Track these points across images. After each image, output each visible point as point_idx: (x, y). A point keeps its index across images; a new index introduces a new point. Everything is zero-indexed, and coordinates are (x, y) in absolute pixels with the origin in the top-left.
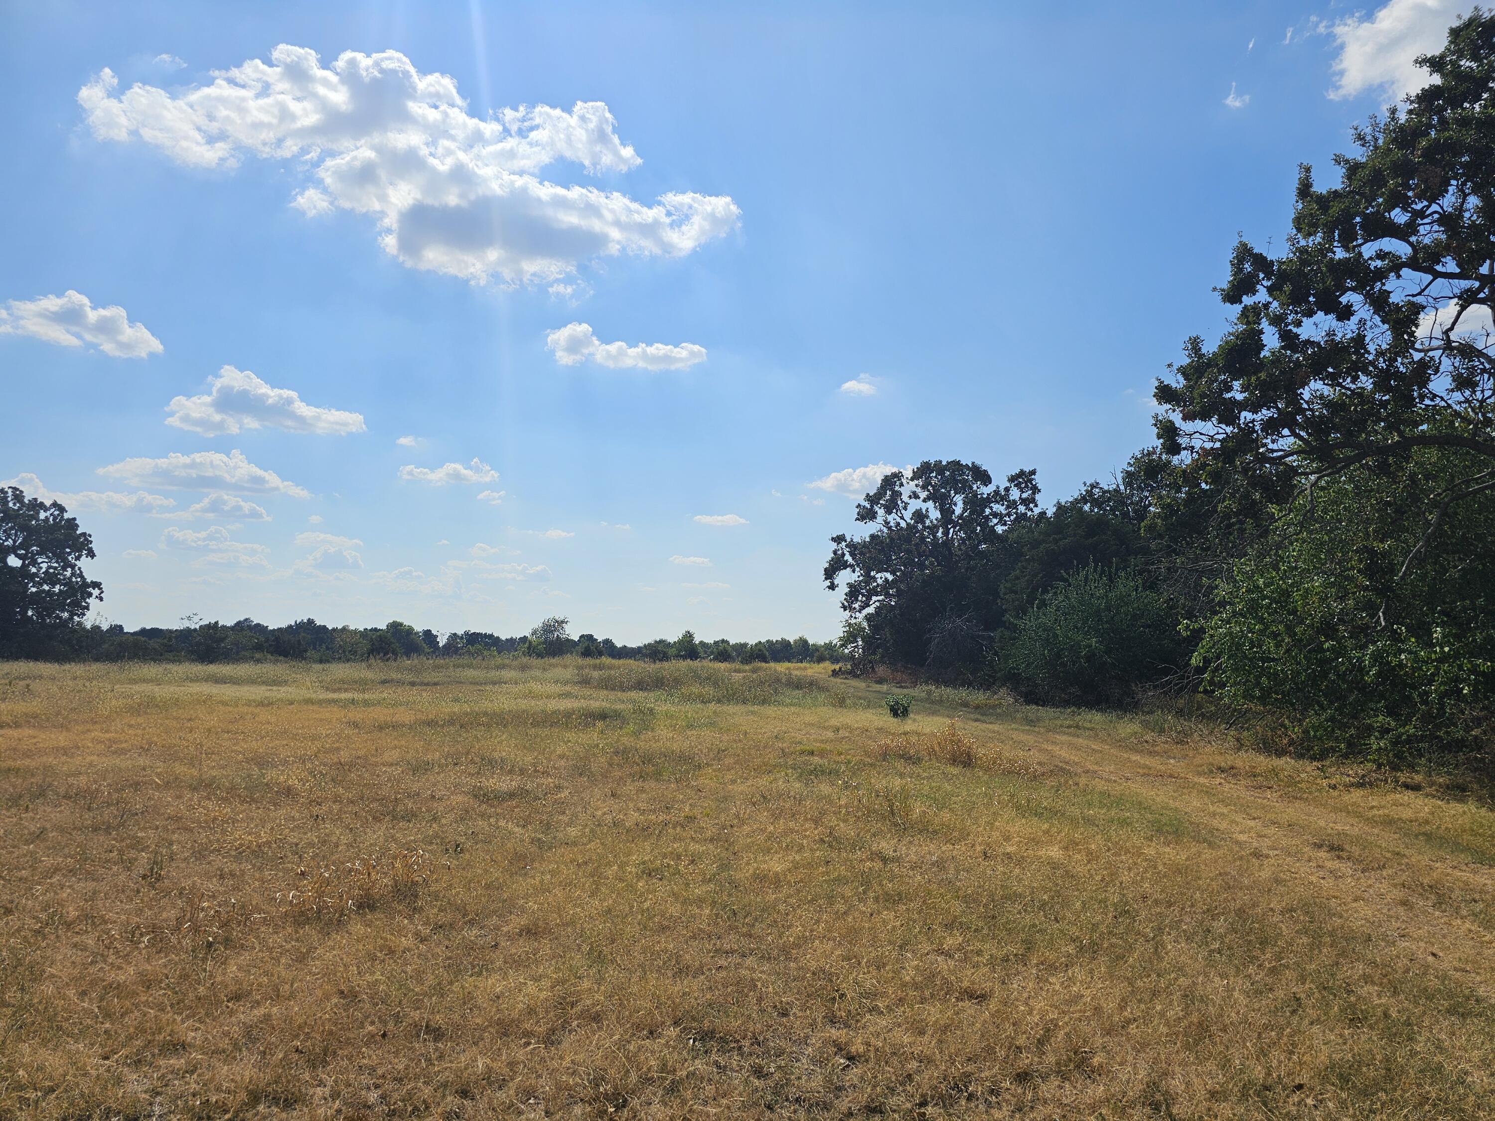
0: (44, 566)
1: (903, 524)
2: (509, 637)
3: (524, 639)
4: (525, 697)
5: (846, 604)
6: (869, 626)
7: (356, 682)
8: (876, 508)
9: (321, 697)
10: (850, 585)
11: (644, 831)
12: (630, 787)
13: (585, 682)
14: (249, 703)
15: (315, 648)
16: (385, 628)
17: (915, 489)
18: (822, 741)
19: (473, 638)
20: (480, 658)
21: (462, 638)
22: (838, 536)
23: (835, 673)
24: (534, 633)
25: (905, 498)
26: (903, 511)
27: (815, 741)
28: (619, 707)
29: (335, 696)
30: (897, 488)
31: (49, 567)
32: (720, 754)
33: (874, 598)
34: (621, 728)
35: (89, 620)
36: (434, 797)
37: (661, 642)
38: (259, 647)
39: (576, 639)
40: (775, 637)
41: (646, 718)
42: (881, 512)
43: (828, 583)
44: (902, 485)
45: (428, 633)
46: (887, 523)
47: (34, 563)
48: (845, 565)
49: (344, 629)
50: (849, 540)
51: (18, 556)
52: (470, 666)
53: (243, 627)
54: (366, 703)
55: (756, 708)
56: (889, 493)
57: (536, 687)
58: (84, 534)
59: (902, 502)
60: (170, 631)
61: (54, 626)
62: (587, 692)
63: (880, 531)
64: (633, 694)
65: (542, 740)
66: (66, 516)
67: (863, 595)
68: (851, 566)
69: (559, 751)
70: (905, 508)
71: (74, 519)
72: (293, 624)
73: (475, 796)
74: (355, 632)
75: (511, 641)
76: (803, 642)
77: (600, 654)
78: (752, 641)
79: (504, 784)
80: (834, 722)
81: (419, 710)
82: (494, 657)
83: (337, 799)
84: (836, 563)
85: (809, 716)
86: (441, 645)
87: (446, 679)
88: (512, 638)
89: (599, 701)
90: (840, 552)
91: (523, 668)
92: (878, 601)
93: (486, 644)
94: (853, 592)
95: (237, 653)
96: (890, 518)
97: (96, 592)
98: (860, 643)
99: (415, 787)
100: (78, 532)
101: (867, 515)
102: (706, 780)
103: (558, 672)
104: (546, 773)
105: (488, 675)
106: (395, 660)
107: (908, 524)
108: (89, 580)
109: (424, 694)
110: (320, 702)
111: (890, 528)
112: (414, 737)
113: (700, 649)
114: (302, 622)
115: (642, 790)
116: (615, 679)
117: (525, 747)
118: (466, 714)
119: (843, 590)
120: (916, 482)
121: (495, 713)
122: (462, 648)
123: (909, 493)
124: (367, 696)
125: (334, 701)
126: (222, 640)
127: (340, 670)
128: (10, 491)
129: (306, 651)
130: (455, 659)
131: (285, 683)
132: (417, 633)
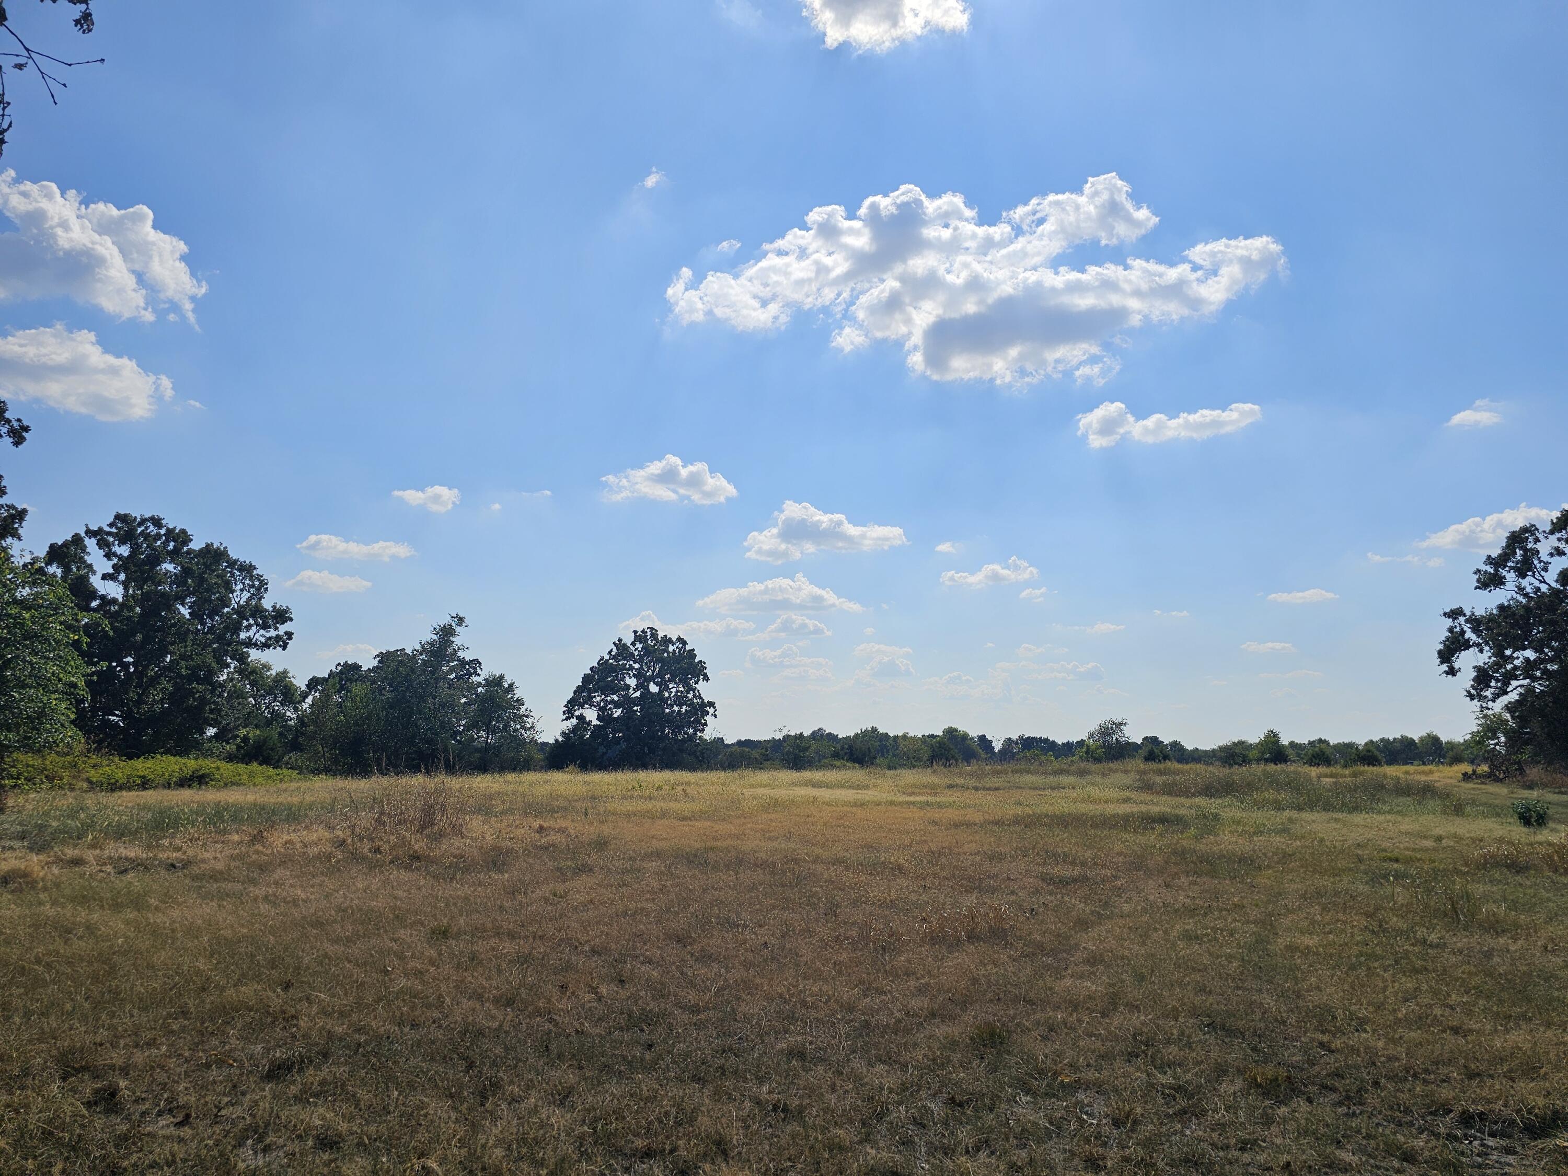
0: (674, 690)
1: (1544, 588)
2: (1065, 741)
3: (1081, 743)
4: (1083, 801)
5: (1473, 692)
6: (1513, 717)
7: (925, 787)
8: (1503, 572)
9: (901, 799)
10: (1478, 669)
11: (1192, 912)
12: (1183, 880)
13: (1147, 787)
14: (846, 804)
15: (883, 755)
16: (941, 734)
17: (1557, 544)
18: (1414, 850)
19: (1028, 743)
20: (1037, 763)
21: (1017, 743)
22: (1452, 611)
23: (1466, 777)
24: (1091, 736)
25: (1544, 556)
26: (1543, 573)
27: (1407, 849)
28: (1182, 812)
29: (912, 799)
30: (1530, 546)
31: (678, 691)
32: (1286, 857)
33: (1514, 683)
34: (1182, 833)
35: (709, 734)
36: (1009, 879)
37: (1241, 743)
38: (836, 755)
39: (1139, 742)
40: (1393, 734)
41: (1210, 823)
42: (1510, 577)
43: (1445, 667)
44: (1537, 540)
45: (983, 738)
46: (1521, 589)
47: (667, 689)
48: (1467, 645)
49: (905, 737)
50: (1468, 614)
51: (657, 684)
52: (1028, 772)
53: (818, 735)
54: (940, 805)
55: (1340, 816)
56: (1519, 552)
57: (1095, 792)
58: (701, 661)
59: (1540, 561)
60: (760, 742)
61: (683, 740)
62: (1147, 797)
63: (1513, 599)
64: (1198, 800)
65: (1101, 840)
66: (688, 647)
67: (1497, 681)
68: (1478, 645)
69: (1117, 849)
70: (1546, 570)
71: (693, 650)
72: (859, 732)
73: (1043, 880)
74: (914, 739)
75: (1068, 746)
76: (1434, 741)
77: (1166, 757)
78: (1361, 740)
79: (1067, 872)
80: (1439, 831)
81: (986, 812)
82: (1051, 762)
83: (935, 875)
84: (1453, 643)
85: (1407, 824)
86: (996, 750)
87: (1006, 784)
88: (1068, 742)
89: (1162, 805)
90: (1458, 629)
91: (1082, 773)
92: (1522, 686)
93: (1043, 749)
94: (1482, 677)
95: (820, 761)
96: (1525, 582)
97: (711, 710)
98: (1503, 739)
99: (995, 870)
100: (696, 660)
101: (1490, 581)
102: (1265, 879)
103: (1120, 778)
104: (1104, 866)
105: (1047, 780)
106: (957, 765)
107: (1550, 588)
108: (706, 701)
109: (989, 798)
110: (901, 804)
111: (1526, 595)
112: (986, 833)
113: (1290, 751)
114: (866, 731)
115: (1195, 883)
116: (1180, 784)
117: (1085, 845)
118: (1029, 816)
119: (1467, 677)
120: (1558, 535)
121: (1055, 816)
122: (1018, 753)
123: (1549, 550)
124: (938, 800)
125: (913, 803)
126: (807, 749)
127: (910, 776)
128: (648, 631)
129: (875, 758)
130: (1012, 765)
131: (867, 787)
132: (972, 739)
